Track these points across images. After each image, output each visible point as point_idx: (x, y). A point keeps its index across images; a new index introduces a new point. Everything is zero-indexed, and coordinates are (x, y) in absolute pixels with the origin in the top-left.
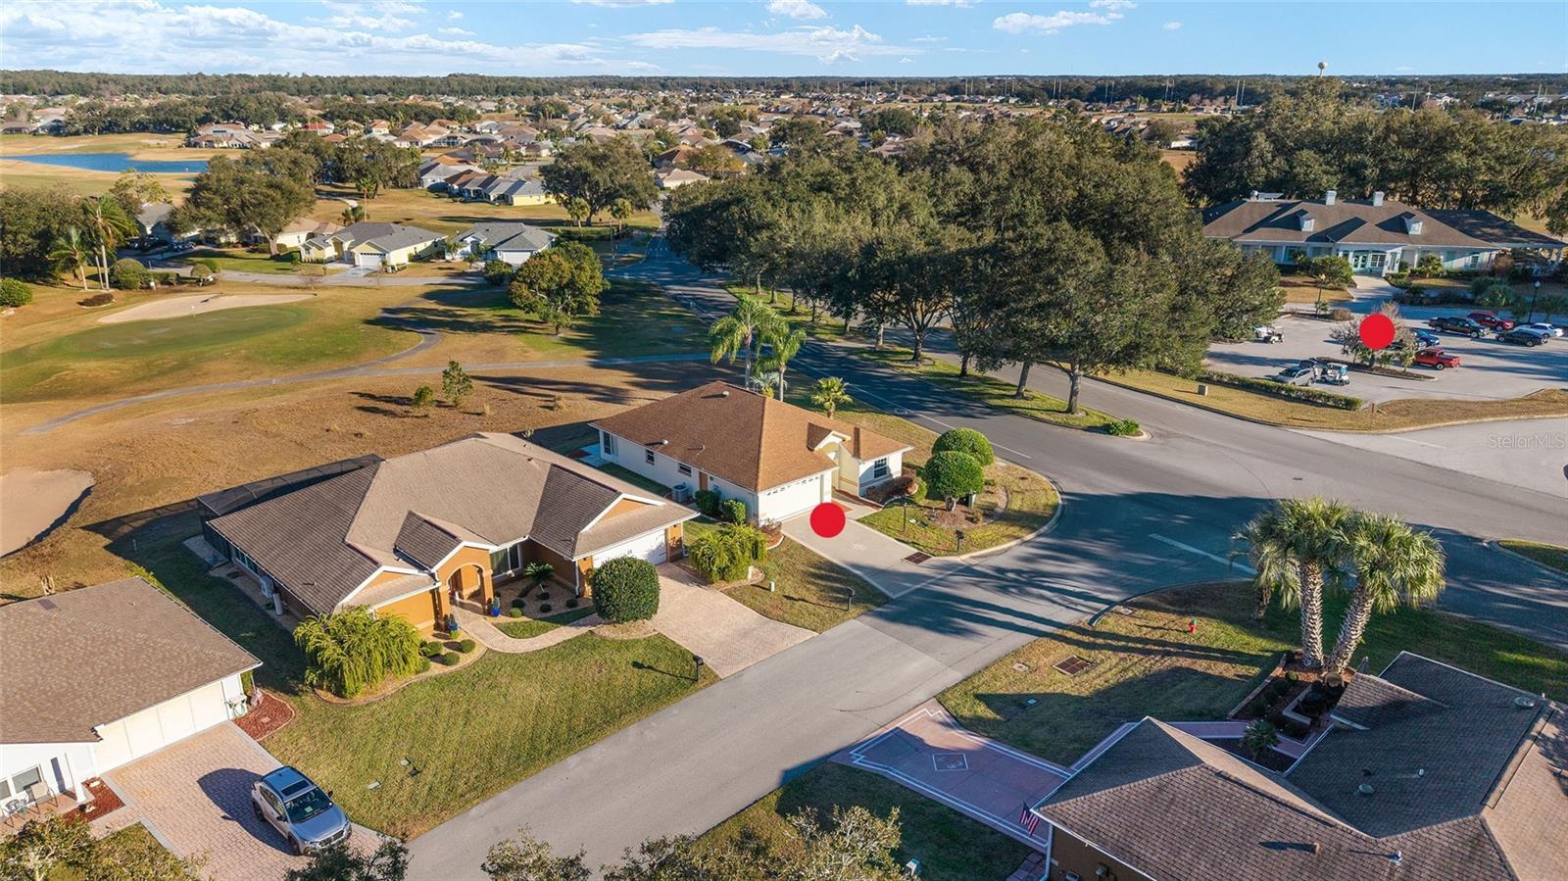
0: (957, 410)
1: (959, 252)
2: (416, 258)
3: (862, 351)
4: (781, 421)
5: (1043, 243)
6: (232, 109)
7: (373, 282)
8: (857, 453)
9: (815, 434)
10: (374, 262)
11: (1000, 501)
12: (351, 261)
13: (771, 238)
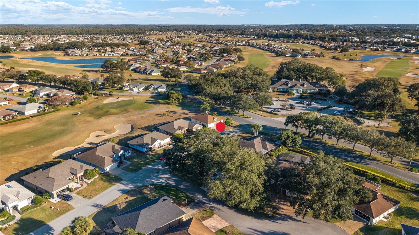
0: (229, 116)
1: (231, 96)
2: (143, 90)
3: (219, 107)
4: (210, 117)
5: (240, 96)
6: (74, 45)
7: (138, 94)
8: (218, 120)
9: (214, 118)
10: (137, 91)
11: (233, 125)
12: (133, 90)
13: (206, 91)
